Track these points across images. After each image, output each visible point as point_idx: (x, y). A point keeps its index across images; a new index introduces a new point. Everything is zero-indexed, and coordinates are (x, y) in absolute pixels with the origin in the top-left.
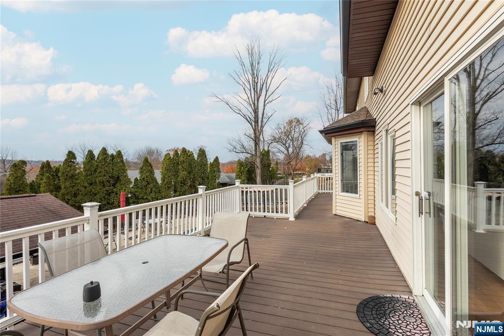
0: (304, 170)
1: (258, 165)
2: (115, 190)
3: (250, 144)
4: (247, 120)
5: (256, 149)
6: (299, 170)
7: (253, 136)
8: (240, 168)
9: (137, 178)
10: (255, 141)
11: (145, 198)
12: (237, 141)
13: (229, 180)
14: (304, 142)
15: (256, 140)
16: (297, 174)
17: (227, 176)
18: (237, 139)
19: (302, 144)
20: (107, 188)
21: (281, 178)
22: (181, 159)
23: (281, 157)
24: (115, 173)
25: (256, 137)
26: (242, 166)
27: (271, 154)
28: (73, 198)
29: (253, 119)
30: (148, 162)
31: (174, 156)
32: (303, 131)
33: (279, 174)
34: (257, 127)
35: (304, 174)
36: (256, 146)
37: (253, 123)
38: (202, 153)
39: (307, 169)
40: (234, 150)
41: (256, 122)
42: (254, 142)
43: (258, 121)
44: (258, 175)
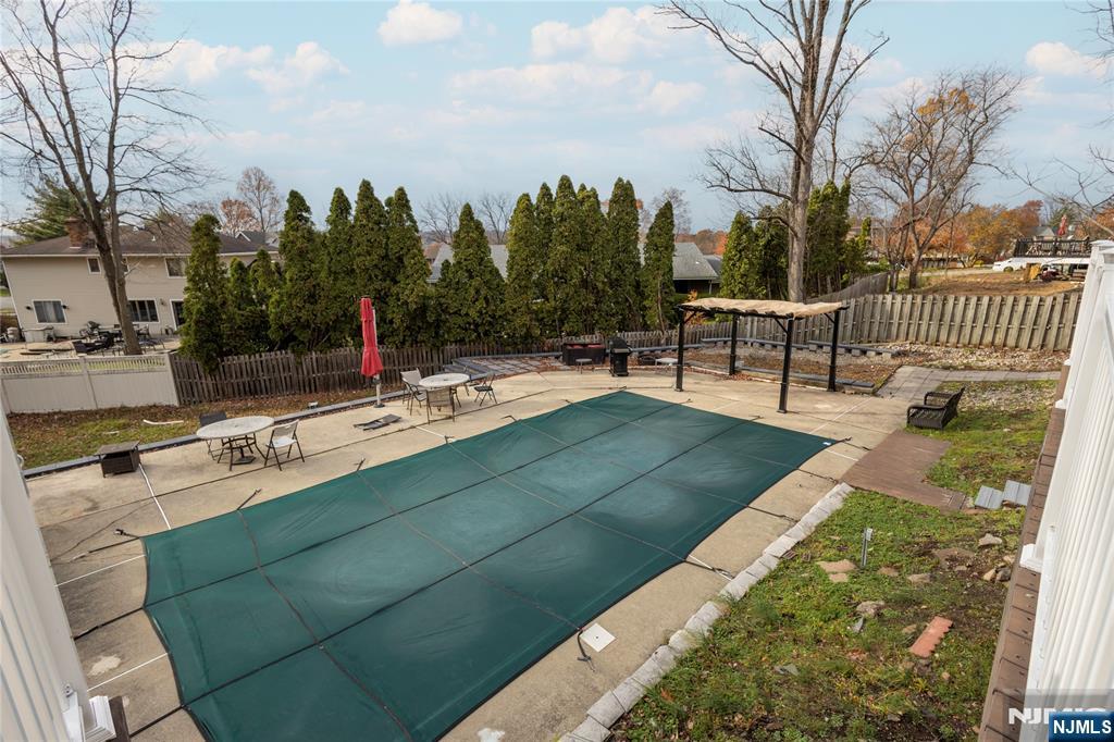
0: (957, 246)
1: (797, 229)
2: (394, 290)
3: (776, 163)
4: (778, 83)
5: (798, 176)
6: (940, 248)
7: (790, 134)
8: (739, 237)
9: (447, 261)
10: (798, 153)
11: (463, 312)
12: (739, 156)
13: (714, 273)
14: (978, 157)
15: (802, 149)
16: (930, 260)
17: (710, 261)
18: (737, 147)
19: (971, 162)
20: (377, 285)
21: (876, 270)
22: (558, 209)
23: (886, 211)
24: (391, 246)
25: (800, 137)
26: (746, 231)
27: (852, 199)
28: (307, 305)
29: (799, 77)
30: (472, 218)
31: (539, 201)
32: (980, 118)
33: (870, 259)
34: (808, 102)
35: (954, 260)
36: (797, 168)
37: (797, 93)
38: (624, 193)
39: (969, 247)
40: (726, 183)
41: (809, 85)
42: (792, 156)
43: (814, 81)
44: (795, 259)
